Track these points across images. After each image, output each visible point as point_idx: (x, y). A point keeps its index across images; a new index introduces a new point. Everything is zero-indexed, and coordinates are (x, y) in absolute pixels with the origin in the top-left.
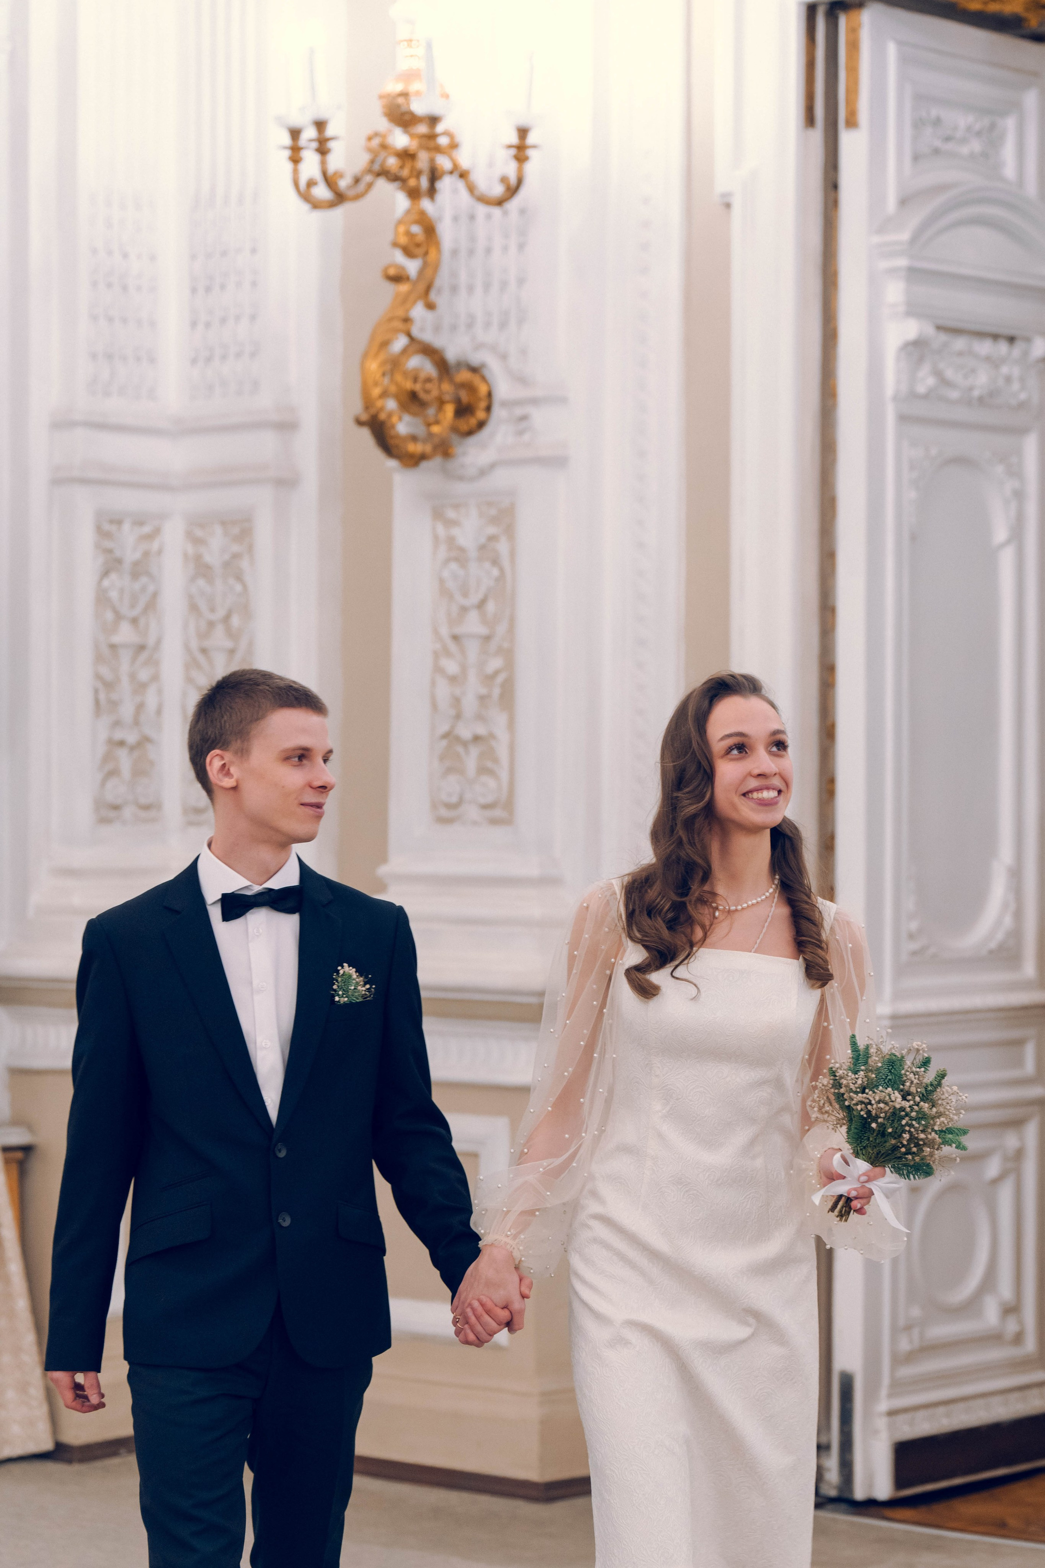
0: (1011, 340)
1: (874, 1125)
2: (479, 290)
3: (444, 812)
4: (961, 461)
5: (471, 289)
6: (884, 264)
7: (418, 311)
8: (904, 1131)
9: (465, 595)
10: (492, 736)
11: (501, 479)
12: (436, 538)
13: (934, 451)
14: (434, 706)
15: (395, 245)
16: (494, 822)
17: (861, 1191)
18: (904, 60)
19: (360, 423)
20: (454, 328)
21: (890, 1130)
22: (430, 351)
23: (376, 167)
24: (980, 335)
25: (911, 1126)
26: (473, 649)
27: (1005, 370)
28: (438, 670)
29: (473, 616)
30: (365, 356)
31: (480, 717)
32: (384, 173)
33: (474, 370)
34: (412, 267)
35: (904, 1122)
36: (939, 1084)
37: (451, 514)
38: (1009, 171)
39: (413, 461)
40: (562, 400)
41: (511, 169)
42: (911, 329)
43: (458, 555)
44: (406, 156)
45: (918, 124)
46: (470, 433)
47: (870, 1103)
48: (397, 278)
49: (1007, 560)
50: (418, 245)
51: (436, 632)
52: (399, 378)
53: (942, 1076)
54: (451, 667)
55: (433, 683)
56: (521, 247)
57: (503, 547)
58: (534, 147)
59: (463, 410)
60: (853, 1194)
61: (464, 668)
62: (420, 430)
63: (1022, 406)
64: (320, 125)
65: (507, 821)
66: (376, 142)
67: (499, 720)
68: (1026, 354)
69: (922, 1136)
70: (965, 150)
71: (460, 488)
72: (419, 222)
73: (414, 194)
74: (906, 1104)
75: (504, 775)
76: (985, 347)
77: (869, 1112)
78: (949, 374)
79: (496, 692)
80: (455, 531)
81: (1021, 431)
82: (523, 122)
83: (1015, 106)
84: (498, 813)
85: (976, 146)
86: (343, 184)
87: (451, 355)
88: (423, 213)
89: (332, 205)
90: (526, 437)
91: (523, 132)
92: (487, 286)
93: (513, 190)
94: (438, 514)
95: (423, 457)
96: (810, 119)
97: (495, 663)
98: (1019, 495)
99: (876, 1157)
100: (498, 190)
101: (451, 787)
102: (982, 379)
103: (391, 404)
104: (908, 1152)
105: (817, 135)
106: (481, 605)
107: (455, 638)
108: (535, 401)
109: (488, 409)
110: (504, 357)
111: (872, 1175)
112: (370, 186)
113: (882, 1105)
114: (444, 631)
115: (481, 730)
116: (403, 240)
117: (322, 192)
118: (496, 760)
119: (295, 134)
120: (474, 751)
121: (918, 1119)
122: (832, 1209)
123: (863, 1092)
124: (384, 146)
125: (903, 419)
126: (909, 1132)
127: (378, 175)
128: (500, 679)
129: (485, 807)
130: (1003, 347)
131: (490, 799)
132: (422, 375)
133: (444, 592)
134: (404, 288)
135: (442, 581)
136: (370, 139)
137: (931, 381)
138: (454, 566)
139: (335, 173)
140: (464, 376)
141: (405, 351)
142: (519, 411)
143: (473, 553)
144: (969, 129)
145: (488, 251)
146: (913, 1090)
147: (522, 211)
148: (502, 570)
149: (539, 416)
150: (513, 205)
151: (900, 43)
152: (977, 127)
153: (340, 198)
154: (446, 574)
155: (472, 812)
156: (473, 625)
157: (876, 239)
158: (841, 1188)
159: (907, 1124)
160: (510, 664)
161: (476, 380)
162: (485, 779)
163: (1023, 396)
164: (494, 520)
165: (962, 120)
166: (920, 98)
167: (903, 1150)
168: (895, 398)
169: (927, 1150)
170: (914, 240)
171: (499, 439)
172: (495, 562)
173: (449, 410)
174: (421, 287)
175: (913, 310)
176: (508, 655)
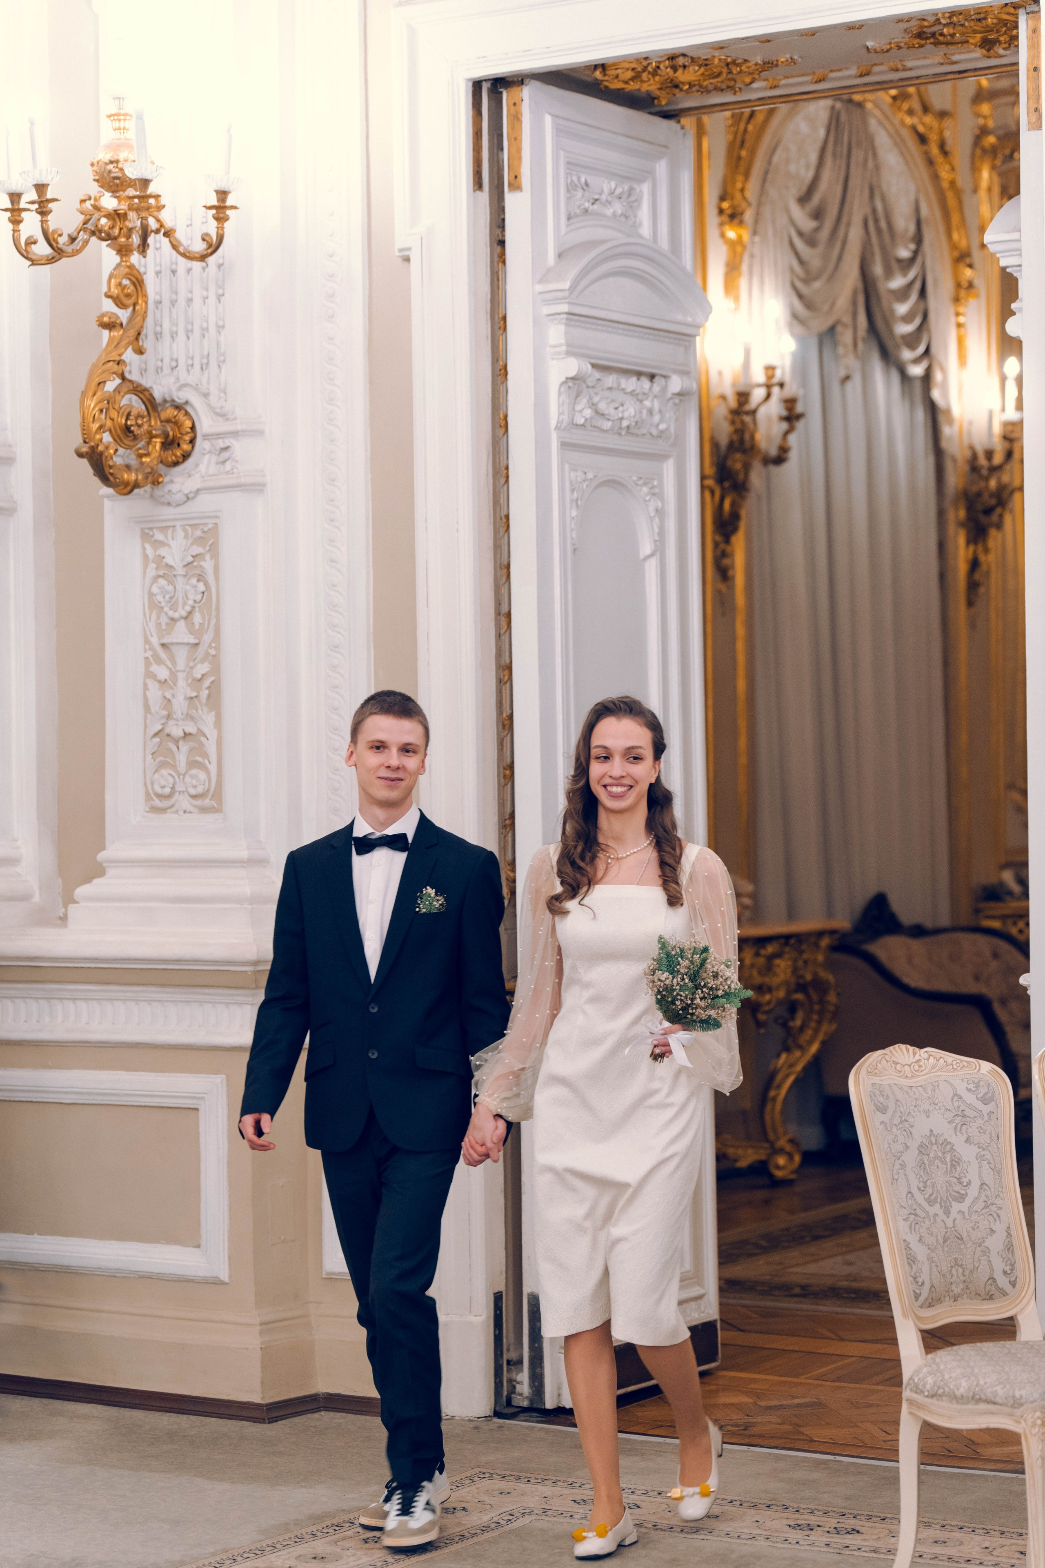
0: (652, 377)
2: (182, 335)
3: (157, 802)
4: (612, 483)
5: (173, 336)
6: (546, 310)
7: (129, 355)
9: (174, 608)
10: (201, 732)
11: (205, 504)
12: (145, 556)
13: (590, 475)
14: (147, 708)
15: (108, 296)
16: (203, 810)
18: (559, 131)
19: (80, 455)
20: (158, 370)
22: (140, 391)
23: (90, 226)
24: (626, 372)
26: (181, 655)
27: (647, 403)
28: (150, 675)
29: (181, 625)
30: (84, 394)
31: (190, 717)
32: (96, 232)
33: (178, 407)
34: (124, 315)
37: (159, 536)
38: (645, 230)
39: (127, 489)
40: (260, 433)
41: (212, 228)
42: (572, 366)
43: (166, 572)
44: (117, 216)
45: (571, 188)
46: (176, 464)
48: (110, 326)
49: (651, 568)
50: (128, 296)
51: (147, 641)
52: (114, 414)
54: (162, 673)
55: (146, 687)
56: (219, 297)
57: (208, 565)
58: (234, 207)
59: (169, 443)
60: (656, 1043)
61: (173, 674)
62: (133, 461)
63: (661, 435)
64: (41, 188)
65: (217, 809)
66: (88, 205)
67: (208, 720)
68: (664, 389)
70: (609, 212)
71: (168, 512)
72: (127, 276)
73: (123, 251)
75: (213, 768)
76: (631, 383)
78: (602, 406)
79: (205, 693)
80: (163, 552)
81: (662, 457)
82: (223, 186)
83: (649, 174)
84: (207, 802)
85: (618, 207)
86: (63, 240)
87: (158, 395)
88: (131, 267)
89: (51, 260)
90: (228, 466)
91: (222, 194)
92: (188, 333)
93: (214, 246)
94: (146, 536)
95: (136, 485)
96: (478, 184)
97: (202, 669)
98: (660, 513)
100: (199, 247)
101: (164, 780)
102: (630, 410)
103: (107, 438)
105: (484, 196)
106: (188, 616)
107: (163, 645)
108: (235, 434)
109: (192, 441)
110: (206, 395)
112: (86, 242)
114: (155, 641)
115: (191, 729)
116: (115, 291)
117: (42, 249)
118: (205, 755)
119: (15, 197)
120: (184, 747)
124: (97, 208)
125: (565, 445)
127: (93, 233)
128: (207, 683)
129: (194, 797)
130: (646, 383)
131: (200, 790)
132: (134, 412)
133: (153, 605)
134: (116, 333)
135: (151, 595)
136: (83, 201)
137: (588, 413)
138: (162, 582)
139: (54, 231)
140: (170, 412)
141: (117, 390)
142: (221, 444)
143: (180, 571)
144: (612, 193)
145: (190, 300)
147: (220, 266)
148: (206, 584)
149: (238, 447)
150: (211, 260)
151: (554, 116)
152: (619, 191)
153: (58, 253)
154: (155, 589)
155: (184, 802)
156: (181, 634)
157: (539, 288)
160: (216, 669)
161: (181, 417)
162: (194, 772)
163: (663, 426)
164: (199, 541)
165: (607, 185)
166: (571, 165)
168: (556, 428)
170: (572, 289)
171: (202, 468)
172: (201, 578)
173: (158, 441)
174: (132, 333)
175: (573, 350)
176: (215, 661)
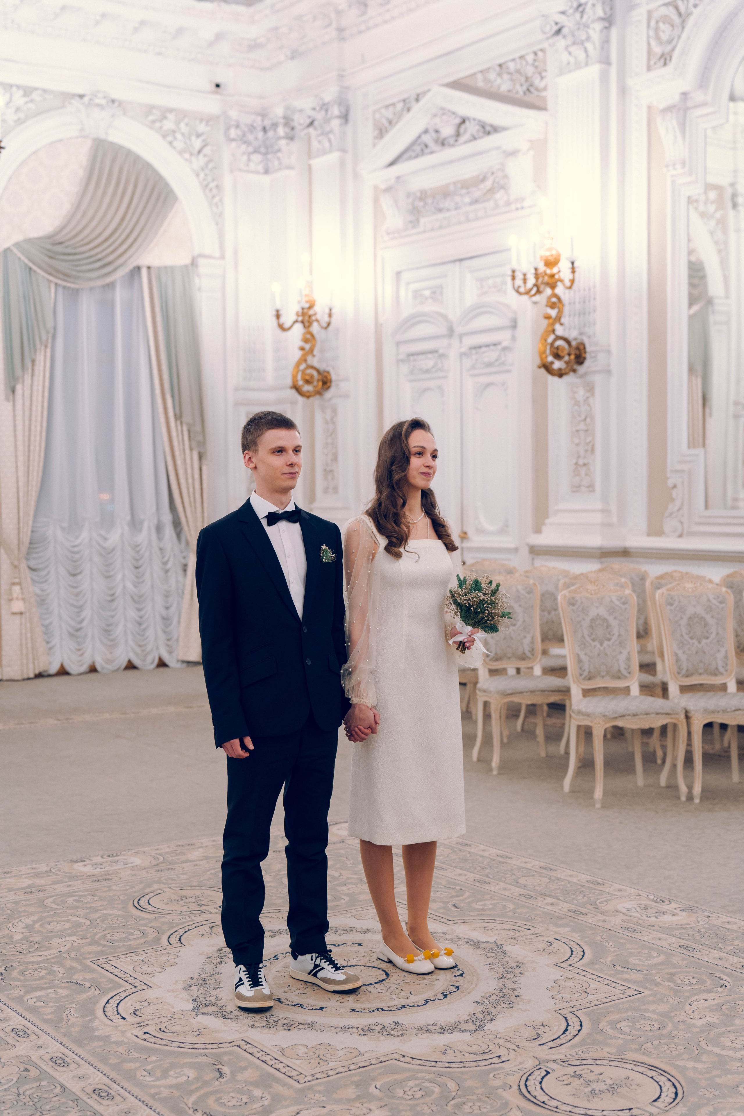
1: (472, 608)
8: (486, 610)
17: (469, 639)
21: (479, 610)
25: (488, 607)
35: (485, 606)
36: (498, 590)
47: (469, 599)
53: (498, 586)
60: (466, 640)
69: (493, 611)
74: (485, 598)
77: (469, 604)
82: (330, 307)
99: (474, 624)
104: (488, 620)
111: (473, 631)
113: (475, 599)
121: (491, 604)
122: (458, 649)
123: (466, 595)
126: (488, 610)
146: (487, 592)
158: (460, 638)
159: (486, 607)
167: (486, 618)
169: (496, 618)
